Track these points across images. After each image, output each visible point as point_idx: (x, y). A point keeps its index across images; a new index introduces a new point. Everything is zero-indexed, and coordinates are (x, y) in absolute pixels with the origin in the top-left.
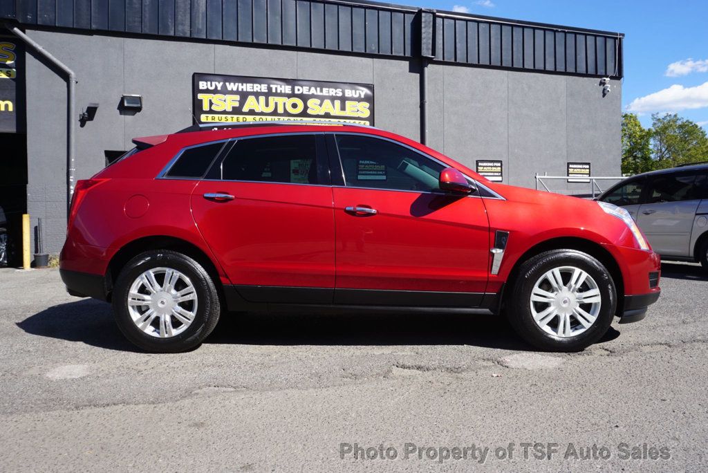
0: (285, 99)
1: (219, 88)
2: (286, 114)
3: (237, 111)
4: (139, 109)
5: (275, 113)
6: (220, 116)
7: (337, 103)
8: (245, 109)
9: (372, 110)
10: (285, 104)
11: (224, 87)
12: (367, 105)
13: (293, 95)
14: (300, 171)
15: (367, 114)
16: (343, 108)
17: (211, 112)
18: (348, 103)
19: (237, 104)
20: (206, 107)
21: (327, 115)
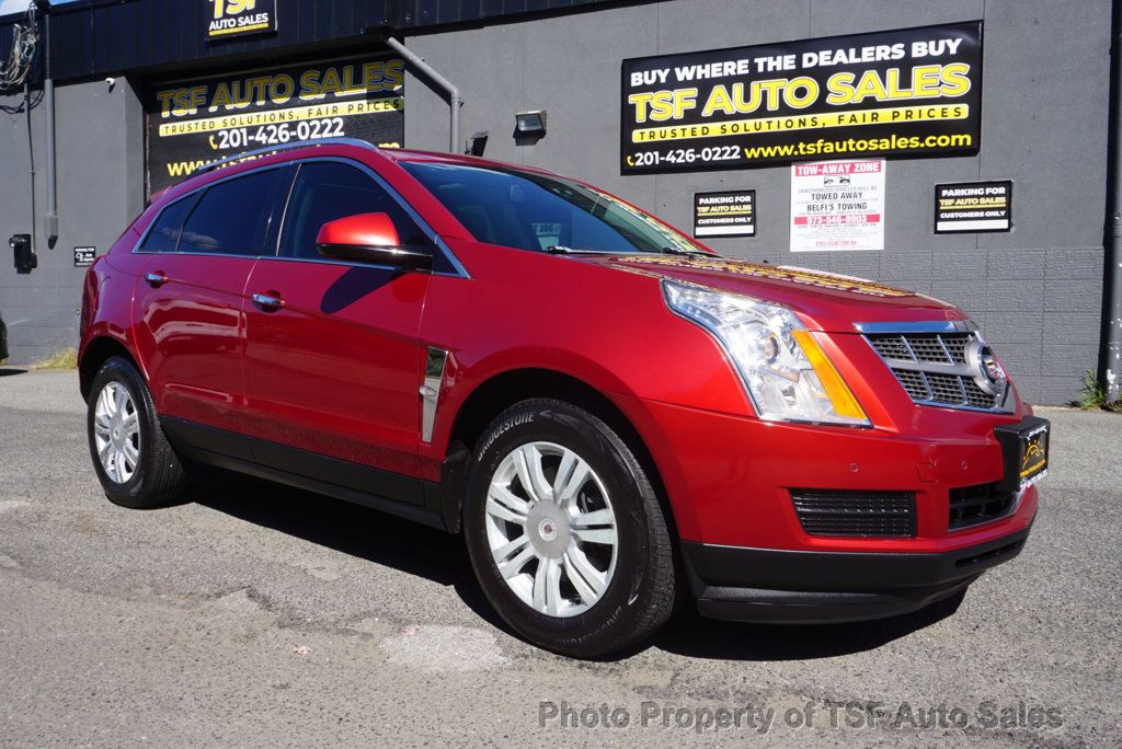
0: (781, 83)
1: (663, 80)
2: (785, 110)
3: (692, 117)
4: (541, 134)
5: (762, 112)
6: (663, 129)
7: (893, 75)
8: (707, 111)
9: (976, 77)
10: (781, 91)
11: (672, 76)
12: (965, 68)
13: (799, 71)
14: (809, 220)
15: (964, 86)
16: (905, 82)
17: (650, 123)
18: (917, 72)
19: (692, 105)
20: (641, 117)
21: (870, 103)
